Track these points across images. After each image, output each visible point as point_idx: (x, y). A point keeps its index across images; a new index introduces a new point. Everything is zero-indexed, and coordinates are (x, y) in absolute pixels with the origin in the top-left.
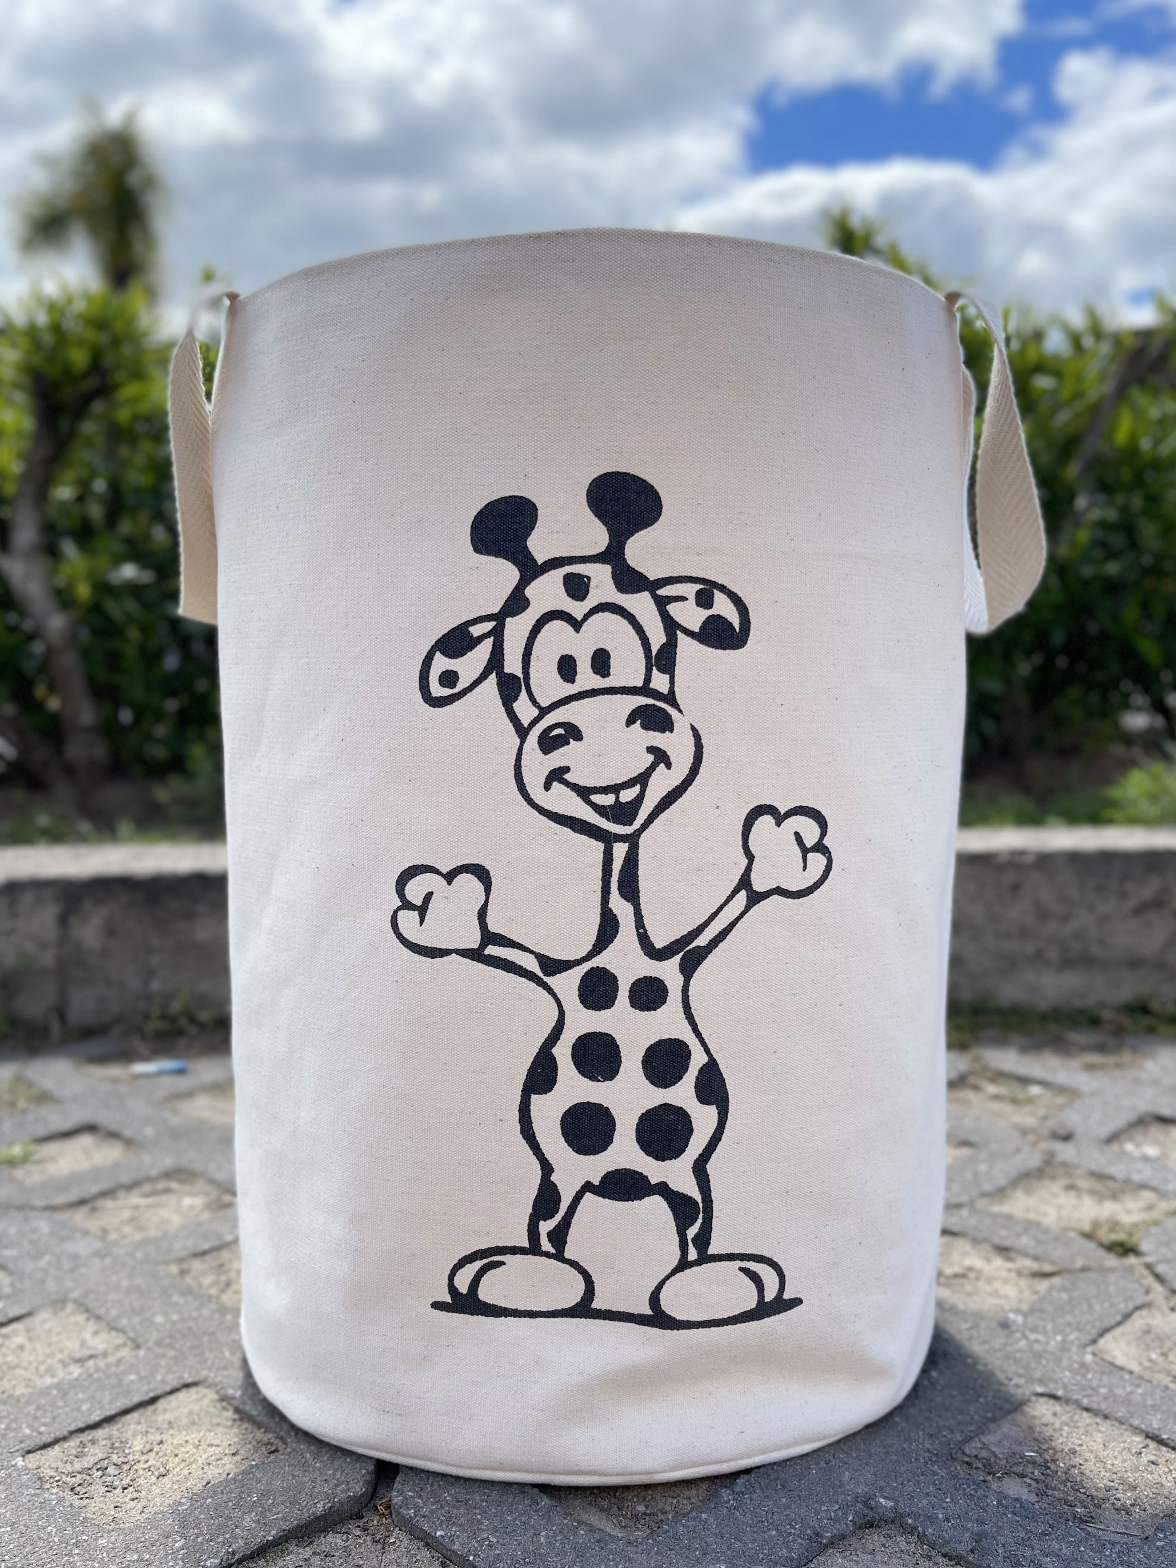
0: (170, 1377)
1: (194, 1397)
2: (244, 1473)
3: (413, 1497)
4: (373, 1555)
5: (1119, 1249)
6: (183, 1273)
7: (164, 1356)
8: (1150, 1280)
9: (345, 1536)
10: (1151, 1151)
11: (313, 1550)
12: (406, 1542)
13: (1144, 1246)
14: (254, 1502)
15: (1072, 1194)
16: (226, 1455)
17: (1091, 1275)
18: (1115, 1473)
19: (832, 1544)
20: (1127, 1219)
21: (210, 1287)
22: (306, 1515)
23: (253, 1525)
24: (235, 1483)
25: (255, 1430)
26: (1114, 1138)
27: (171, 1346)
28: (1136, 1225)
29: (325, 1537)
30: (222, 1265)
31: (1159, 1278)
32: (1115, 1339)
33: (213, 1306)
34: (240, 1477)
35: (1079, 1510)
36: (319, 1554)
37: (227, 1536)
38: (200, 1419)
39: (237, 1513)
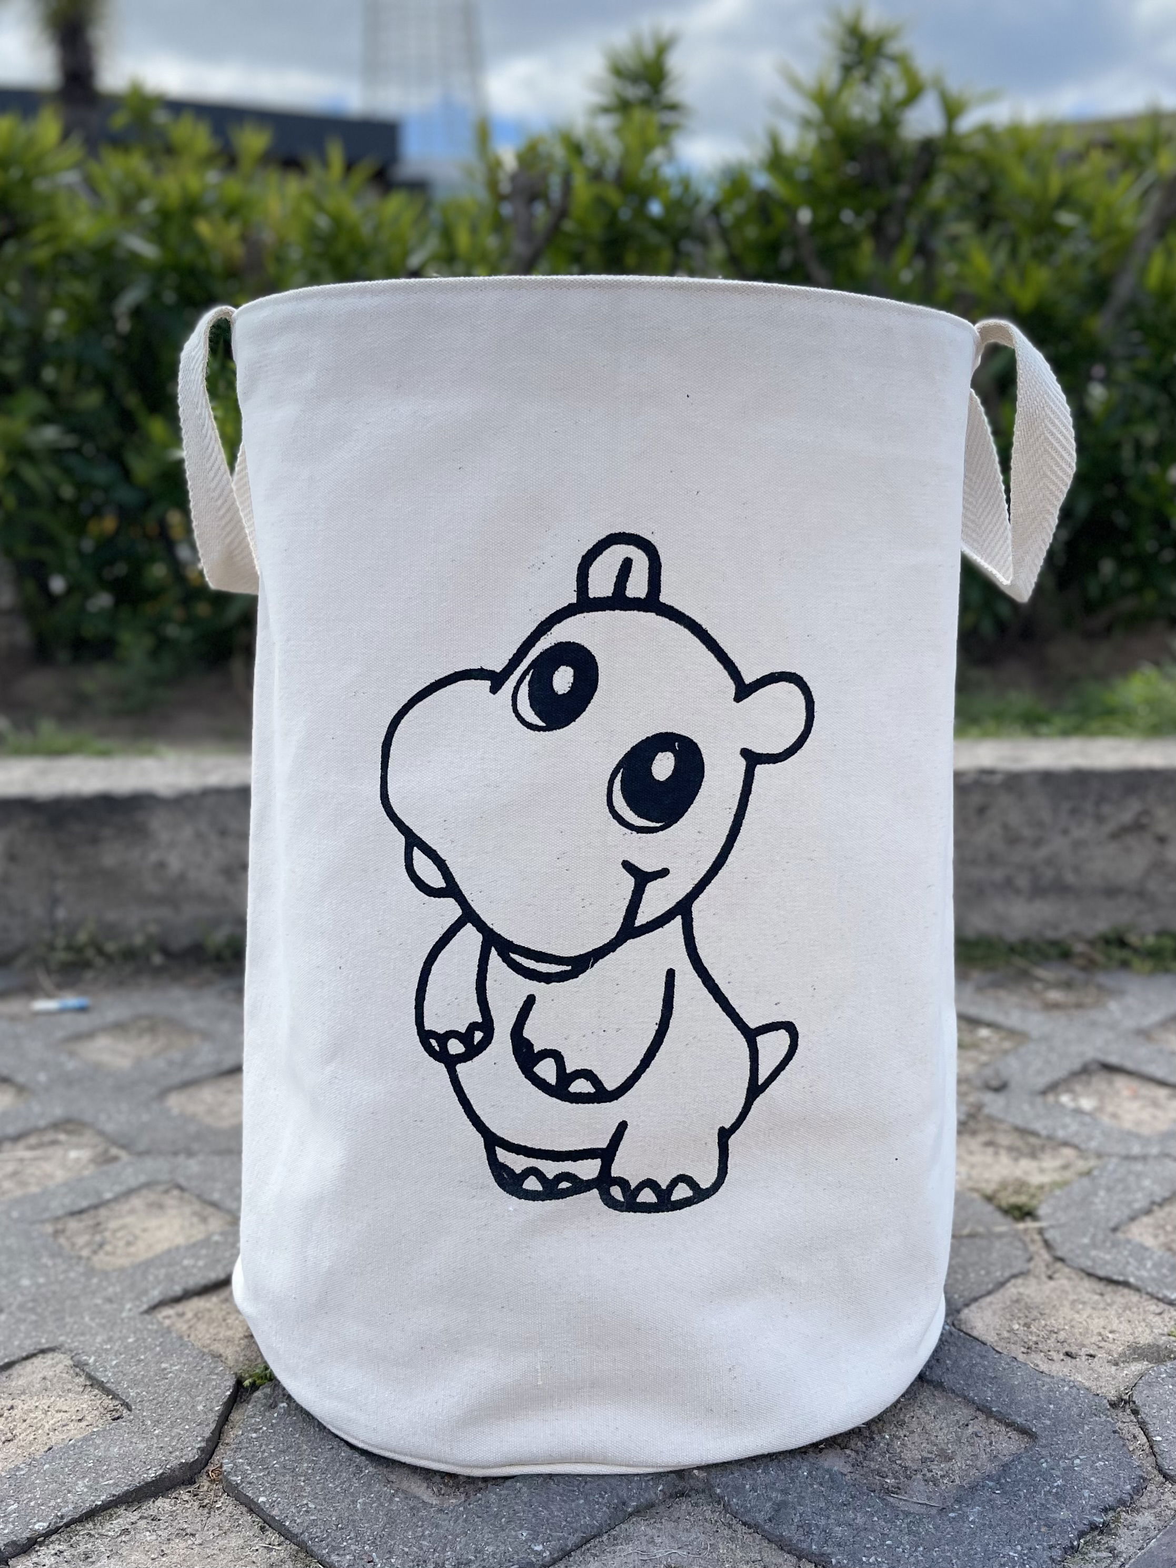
0: (28, 1342)
1: (50, 1362)
2: (85, 1439)
3: (243, 1464)
4: (198, 1519)
5: (1017, 1213)
6: (56, 1233)
7: (24, 1320)
8: (1037, 1247)
9: (173, 1500)
10: (1087, 1103)
11: (140, 1515)
12: (230, 1508)
13: (1043, 1211)
14: (90, 1467)
15: (990, 1150)
16: (72, 1420)
17: (978, 1241)
18: (935, 1445)
19: (637, 1512)
20: (1036, 1179)
21: (81, 1248)
22: (137, 1481)
23: (85, 1490)
24: (74, 1449)
25: (104, 1397)
26: (1053, 1088)
27: (33, 1310)
28: (1041, 1187)
29: (154, 1502)
30: (98, 1224)
31: (1047, 1245)
32: (980, 1308)
33: (81, 1269)
34: (80, 1443)
35: (889, 1481)
36: (146, 1518)
37: (59, 1500)
38: (52, 1385)
39: (73, 1478)
